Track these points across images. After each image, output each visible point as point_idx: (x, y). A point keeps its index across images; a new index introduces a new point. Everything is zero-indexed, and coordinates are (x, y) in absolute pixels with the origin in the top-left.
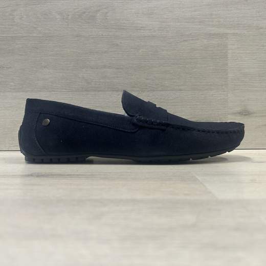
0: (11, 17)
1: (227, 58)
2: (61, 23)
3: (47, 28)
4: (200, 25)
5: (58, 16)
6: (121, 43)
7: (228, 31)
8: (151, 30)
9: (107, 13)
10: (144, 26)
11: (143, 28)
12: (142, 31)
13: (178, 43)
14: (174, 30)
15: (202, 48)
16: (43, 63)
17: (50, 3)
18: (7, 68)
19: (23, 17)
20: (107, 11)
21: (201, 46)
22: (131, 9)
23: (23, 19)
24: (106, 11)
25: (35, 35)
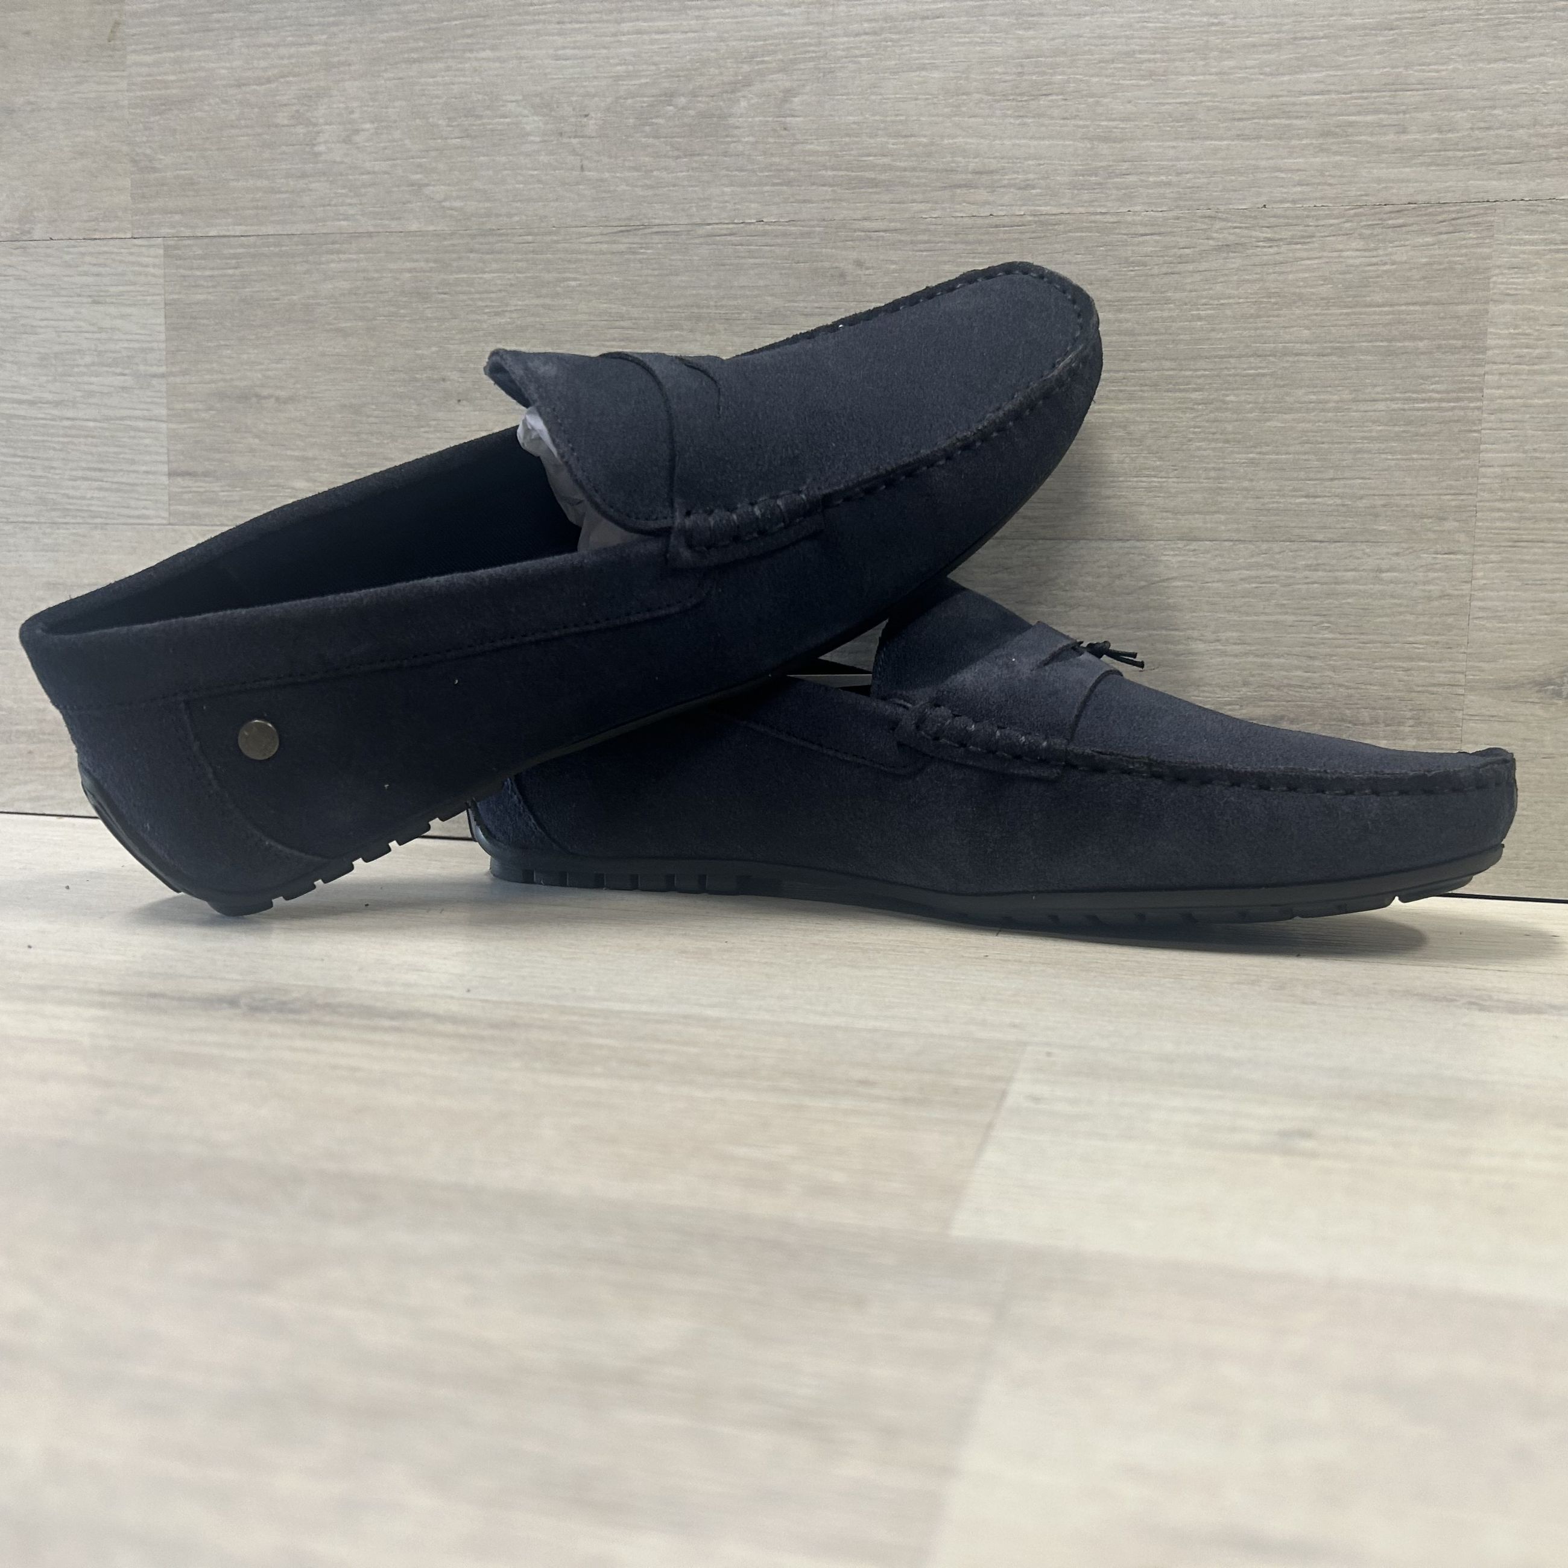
0: (301, 130)
1: (1484, 350)
2: (543, 158)
3: (477, 184)
4: (1322, 149)
5: (533, 122)
6: (859, 264)
7: (1498, 186)
8: (1027, 186)
9: (789, 94)
10: (994, 164)
11: (985, 178)
12: (982, 195)
13: (1183, 260)
14: (1169, 184)
15: (1325, 290)
16: (454, 376)
17: (493, 48)
18: (278, 399)
19: (357, 132)
20: (788, 84)
21: (1326, 280)
22: (923, 68)
23: (357, 138)
24: (783, 81)
25: (414, 227)
